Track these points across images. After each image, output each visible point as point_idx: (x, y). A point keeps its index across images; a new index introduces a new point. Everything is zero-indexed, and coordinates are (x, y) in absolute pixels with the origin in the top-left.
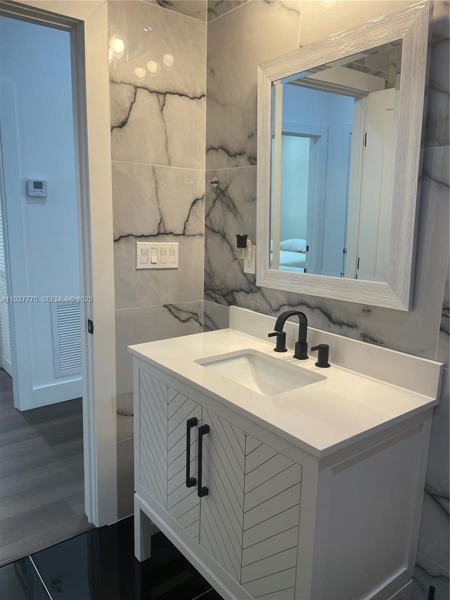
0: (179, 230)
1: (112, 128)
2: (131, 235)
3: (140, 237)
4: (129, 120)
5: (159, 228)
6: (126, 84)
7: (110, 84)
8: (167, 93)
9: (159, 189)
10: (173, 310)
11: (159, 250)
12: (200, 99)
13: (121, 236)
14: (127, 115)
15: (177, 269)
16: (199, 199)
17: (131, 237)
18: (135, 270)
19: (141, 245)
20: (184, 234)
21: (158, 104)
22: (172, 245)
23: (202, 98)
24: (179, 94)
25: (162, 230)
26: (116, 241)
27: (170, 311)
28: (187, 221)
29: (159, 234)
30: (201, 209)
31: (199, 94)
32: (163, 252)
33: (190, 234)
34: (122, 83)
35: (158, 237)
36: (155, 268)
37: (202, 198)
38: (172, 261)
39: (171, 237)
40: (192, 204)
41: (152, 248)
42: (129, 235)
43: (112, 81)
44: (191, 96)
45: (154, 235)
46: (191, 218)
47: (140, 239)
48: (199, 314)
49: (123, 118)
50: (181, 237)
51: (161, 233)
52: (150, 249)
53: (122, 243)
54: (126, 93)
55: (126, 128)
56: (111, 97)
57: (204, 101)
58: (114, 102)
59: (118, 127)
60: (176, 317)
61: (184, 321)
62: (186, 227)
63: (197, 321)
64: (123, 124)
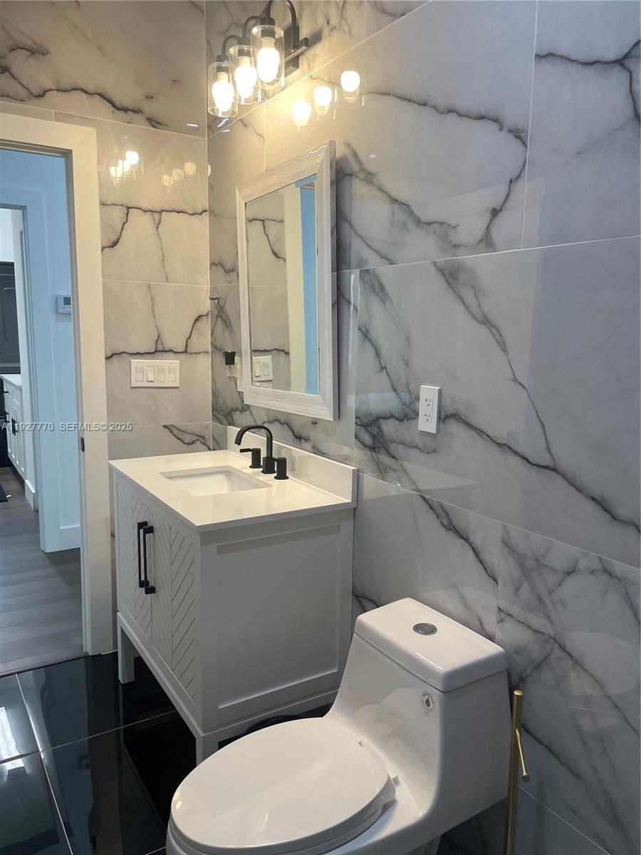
0: (181, 348)
1: (103, 249)
2: (125, 352)
3: (135, 354)
4: (121, 240)
5: (156, 346)
6: (117, 205)
7: (100, 207)
8: (163, 211)
9: (155, 307)
10: (175, 431)
11: (156, 368)
12: (201, 214)
13: (113, 354)
14: (119, 235)
15: (178, 388)
16: (202, 316)
17: (125, 355)
18: (129, 387)
19: (136, 362)
20: (186, 352)
21: (152, 221)
22: (172, 363)
23: (204, 214)
24: (176, 211)
25: (160, 348)
26: (107, 358)
27: (171, 432)
28: (189, 338)
29: (156, 351)
30: (206, 325)
31: (200, 209)
32: (161, 370)
33: (192, 351)
34: (112, 205)
35: (155, 355)
36: (152, 386)
37: (207, 315)
38: (172, 379)
39: (171, 354)
40: (195, 321)
41: (148, 366)
42: (122, 352)
43: (103, 204)
44: (190, 212)
45: (150, 353)
46: (193, 335)
47: (135, 356)
48: (207, 437)
49: (114, 238)
50: (183, 355)
51: (159, 350)
52: (145, 367)
53: (115, 360)
54: (117, 214)
55: (116, 247)
56: (102, 219)
57: (206, 216)
58: (105, 223)
59: (109, 247)
60: (179, 439)
61: (188, 444)
62: (189, 345)
63: (205, 444)
64: (115, 244)
